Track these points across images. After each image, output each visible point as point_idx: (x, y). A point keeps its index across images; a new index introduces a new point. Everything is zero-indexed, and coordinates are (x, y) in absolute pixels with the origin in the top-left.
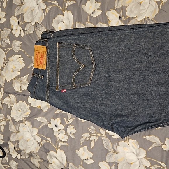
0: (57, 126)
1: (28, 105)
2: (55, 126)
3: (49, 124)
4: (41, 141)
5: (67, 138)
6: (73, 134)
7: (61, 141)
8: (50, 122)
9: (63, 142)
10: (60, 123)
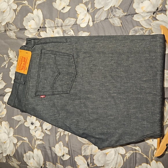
0: (33, 124)
1: (4, 105)
2: (31, 124)
3: (25, 122)
4: (17, 142)
5: (43, 135)
6: (49, 130)
7: (38, 139)
8: (26, 120)
9: (40, 140)
10: (36, 120)
